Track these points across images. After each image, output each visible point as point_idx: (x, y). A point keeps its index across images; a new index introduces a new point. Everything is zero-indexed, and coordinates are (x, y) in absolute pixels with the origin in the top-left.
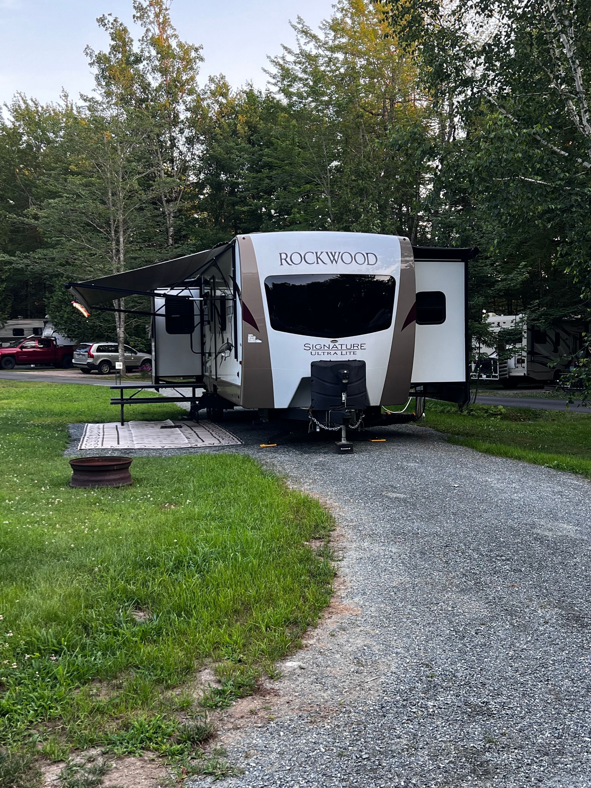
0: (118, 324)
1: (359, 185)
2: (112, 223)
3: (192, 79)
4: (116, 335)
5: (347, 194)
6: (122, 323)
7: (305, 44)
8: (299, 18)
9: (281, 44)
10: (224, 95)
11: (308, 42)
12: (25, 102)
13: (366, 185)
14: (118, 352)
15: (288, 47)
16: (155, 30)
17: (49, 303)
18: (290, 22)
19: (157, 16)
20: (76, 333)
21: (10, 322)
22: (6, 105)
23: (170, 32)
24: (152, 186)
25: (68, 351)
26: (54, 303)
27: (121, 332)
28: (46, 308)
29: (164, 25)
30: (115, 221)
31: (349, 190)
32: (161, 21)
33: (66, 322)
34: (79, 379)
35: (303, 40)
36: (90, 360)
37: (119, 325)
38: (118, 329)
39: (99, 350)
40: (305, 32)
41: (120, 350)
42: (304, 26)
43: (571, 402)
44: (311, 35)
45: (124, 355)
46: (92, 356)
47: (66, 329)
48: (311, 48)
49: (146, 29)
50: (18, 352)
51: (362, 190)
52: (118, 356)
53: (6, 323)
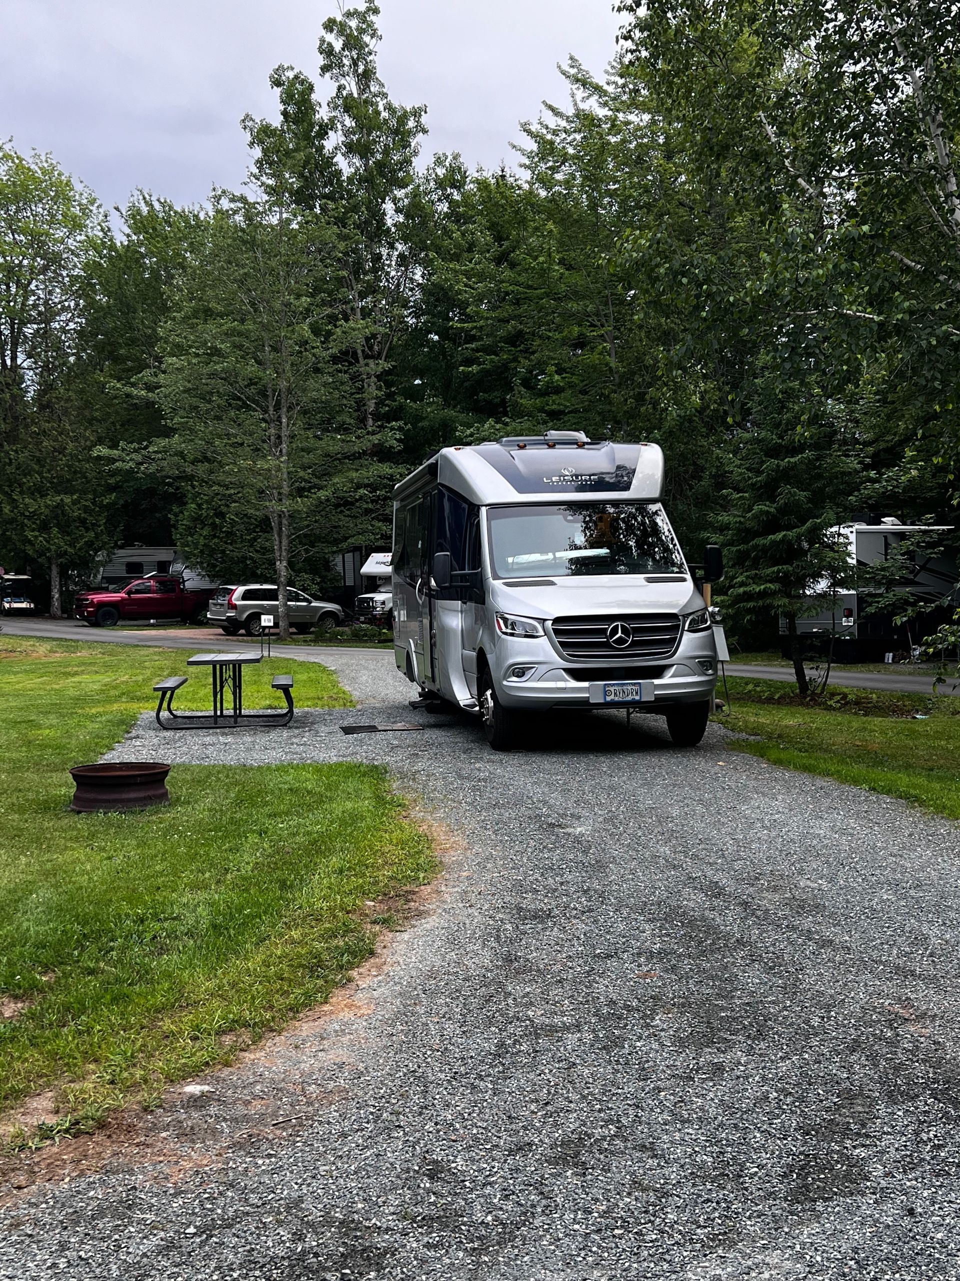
0: (277, 554)
1: (660, 325)
2: (271, 395)
3: (408, 162)
4: (275, 571)
5: (641, 340)
6: (284, 554)
7: (584, 100)
8: (571, 58)
9: (544, 102)
10: (458, 185)
11: (588, 97)
12: (149, 204)
13: (673, 325)
14: (277, 600)
15: (555, 105)
16: (352, 86)
17: (177, 521)
18: (559, 67)
19: (355, 63)
20: (217, 569)
21: (121, 552)
22: (117, 209)
23: (374, 88)
24: (333, 334)
25: (202, 598)
26: (185, 522)
27: (281, 566)
28: (173, 530)
29: (366, 77)
30: (274, 391)
31: (643, 334)
32: (360, 71)
33: (202, 552)
34: (216, 642)
35: (580, 94)
36: (231, 614)
37: (280, 556)
38: (278, 563)
39: (247, 596)
40: (584, 82)
41: (280, 597)
42: (580, 70)
43: (940, 680)
44: (591, 84)
45: (286, 605)
46: (234, 607)
47: (202, 563)
48: (593, 106)
49: (337, 84)
50: (123, 599)
51: (666, 333)
52: (277, 605)
53: (114, 554)
